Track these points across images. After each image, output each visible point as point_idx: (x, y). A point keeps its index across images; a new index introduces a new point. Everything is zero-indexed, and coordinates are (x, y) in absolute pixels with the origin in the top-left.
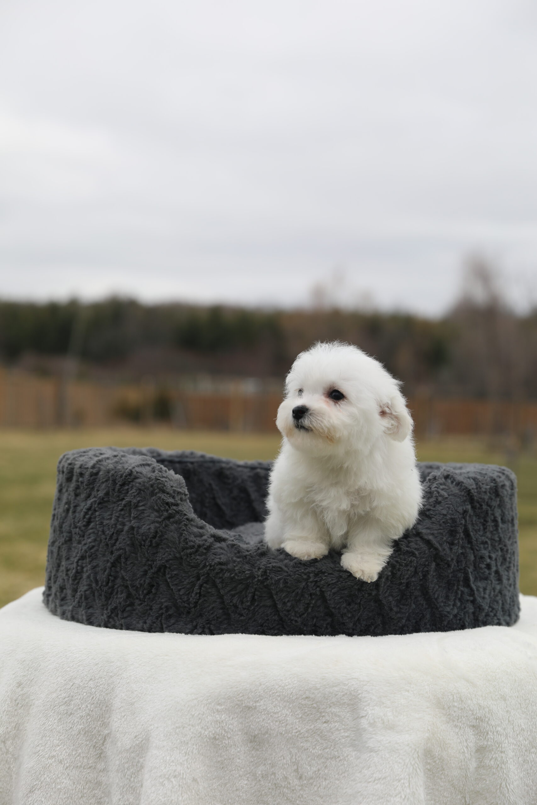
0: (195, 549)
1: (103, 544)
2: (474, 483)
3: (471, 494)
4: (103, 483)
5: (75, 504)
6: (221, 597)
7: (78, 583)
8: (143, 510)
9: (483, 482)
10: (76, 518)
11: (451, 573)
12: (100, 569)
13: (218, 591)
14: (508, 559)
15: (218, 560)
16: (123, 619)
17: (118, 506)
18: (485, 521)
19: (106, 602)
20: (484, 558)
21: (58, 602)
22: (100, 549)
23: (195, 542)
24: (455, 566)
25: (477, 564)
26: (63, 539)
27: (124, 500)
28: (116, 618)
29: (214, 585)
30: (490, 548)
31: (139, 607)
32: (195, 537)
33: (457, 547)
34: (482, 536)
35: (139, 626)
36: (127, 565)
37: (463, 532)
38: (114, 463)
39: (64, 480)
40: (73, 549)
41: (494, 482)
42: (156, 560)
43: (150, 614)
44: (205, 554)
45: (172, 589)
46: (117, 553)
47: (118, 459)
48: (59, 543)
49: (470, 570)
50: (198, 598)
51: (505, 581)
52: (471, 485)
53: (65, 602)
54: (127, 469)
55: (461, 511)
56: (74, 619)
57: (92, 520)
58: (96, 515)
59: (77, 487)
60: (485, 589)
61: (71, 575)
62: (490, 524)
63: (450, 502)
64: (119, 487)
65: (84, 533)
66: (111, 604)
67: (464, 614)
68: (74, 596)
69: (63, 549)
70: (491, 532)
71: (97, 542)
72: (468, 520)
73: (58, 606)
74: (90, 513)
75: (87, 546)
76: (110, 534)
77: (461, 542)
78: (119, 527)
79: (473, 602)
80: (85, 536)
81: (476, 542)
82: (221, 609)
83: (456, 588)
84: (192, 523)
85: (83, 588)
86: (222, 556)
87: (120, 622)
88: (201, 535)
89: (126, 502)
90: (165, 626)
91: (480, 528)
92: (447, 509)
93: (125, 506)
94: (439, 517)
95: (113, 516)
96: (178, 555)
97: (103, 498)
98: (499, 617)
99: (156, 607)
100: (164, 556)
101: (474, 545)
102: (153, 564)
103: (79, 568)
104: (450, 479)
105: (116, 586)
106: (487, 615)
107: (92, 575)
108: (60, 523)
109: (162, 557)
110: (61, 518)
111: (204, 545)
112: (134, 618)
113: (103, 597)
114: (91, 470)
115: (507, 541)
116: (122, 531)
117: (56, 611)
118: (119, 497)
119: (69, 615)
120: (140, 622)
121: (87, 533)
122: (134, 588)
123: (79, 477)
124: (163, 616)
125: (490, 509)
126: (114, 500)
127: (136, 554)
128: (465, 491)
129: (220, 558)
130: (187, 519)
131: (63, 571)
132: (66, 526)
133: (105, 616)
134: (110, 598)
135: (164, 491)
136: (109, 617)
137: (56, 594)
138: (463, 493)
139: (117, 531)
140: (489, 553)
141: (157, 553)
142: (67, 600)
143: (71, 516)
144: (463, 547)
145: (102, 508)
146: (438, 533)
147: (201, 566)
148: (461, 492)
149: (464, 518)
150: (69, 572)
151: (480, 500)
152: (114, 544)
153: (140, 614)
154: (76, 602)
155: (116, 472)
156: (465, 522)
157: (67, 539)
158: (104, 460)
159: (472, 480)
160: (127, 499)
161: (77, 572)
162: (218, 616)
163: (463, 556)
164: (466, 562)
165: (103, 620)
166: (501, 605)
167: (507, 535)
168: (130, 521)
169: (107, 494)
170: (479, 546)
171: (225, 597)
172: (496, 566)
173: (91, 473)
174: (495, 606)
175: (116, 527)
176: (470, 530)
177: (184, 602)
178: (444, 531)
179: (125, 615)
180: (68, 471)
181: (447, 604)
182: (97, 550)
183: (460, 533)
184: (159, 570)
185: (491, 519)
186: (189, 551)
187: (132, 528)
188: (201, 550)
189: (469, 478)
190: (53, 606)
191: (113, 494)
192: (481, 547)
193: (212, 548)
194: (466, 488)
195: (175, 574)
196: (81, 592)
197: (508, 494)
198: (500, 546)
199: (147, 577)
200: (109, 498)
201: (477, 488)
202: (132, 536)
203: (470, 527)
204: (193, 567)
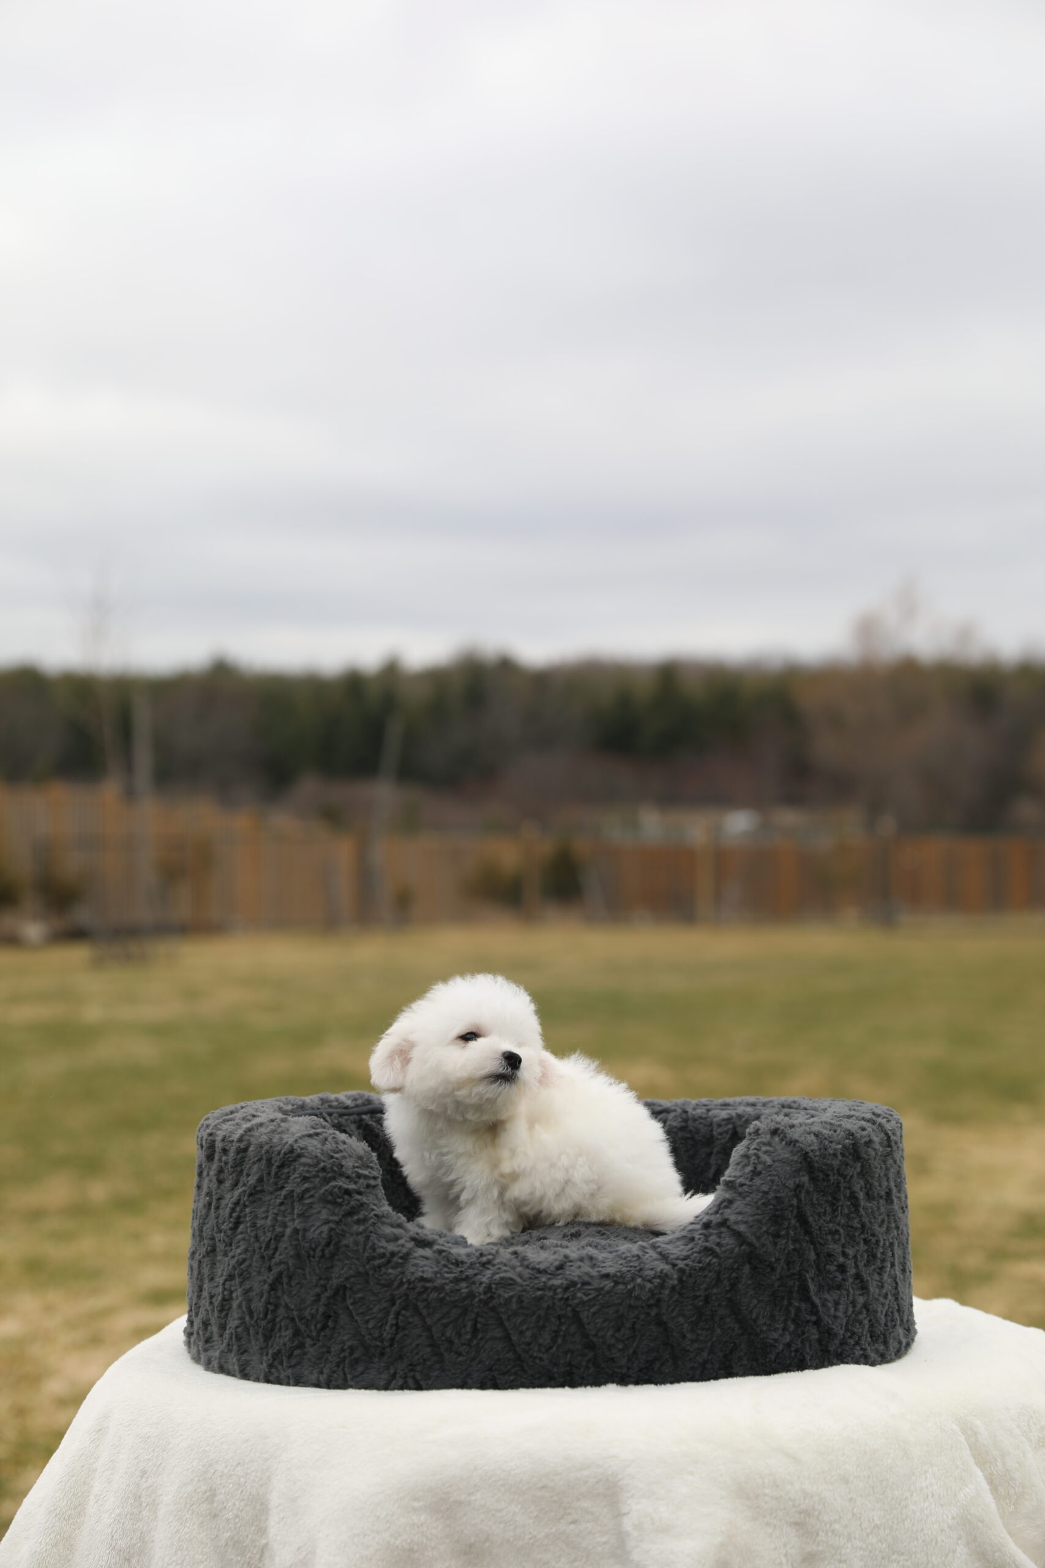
0: (386, 1259)
1: (256, 1256)
2: (815, 1141)
3: (809, 1159)
4: (254, 1163)
5: (218, 1197)
6: (428, 1329)
7: (227, 1315)
8: (311, 1203)
9: (832, 1140)
10: (220, 1217)
11: (778, 1280)
12: (255, 1293)
13: (423, 1319)
14: (879, 1255)
15: (420, 1274)
16: (291, 1369)
17: (276, 1198)
18: (834, 1198)
19: (265, 1344)
20: (832, 1255)
21: (200, 1344)
22: (254, 1264)
23: (385, 1248)
24: (783, 1269)
25: (823, 1265)
26: (204, 1250)
27: (284, 1189)
28: (280, 1367)
29: (417, 1311)
30: (843, 1241)
31: (311, 1350)
32: (388, 1241)
33: (785, 1241)
34: (830, 1221)
35: (313, 1378)
36: (291, 1286)
37: (796, 1217)
38: (269, 1133)
39: (204, 1159)
40: (218, 1264)
41: (851, 1137)
42: (332, 1277)
43: (327, 1359)
44: (402, 1265)
45: (357, 1321)
46: (277, 1270)
47: (275, 1126)
48: (199, 1255)
49: (808, 1276)
50: (395, 1332)
51: (873, 1289)
52: (810, 1145)
53: (210, 1345)
54: (287, 1143)
55: (792, 1186)
56: (223, 1370)
57: (242, 1220)
58: (247, 1212)
59: (221, 1171)
60: (837, 1303)
61: (216, 1304)
62: (845, 1204)
63: (776, 1173)
64: (276, 1170)
65: (231, 1239)
66: (272, 1346)
67: (803, 1340)
68: (221, 1336)
69: (204, 1266)
70: (848, 1216)
71: (248, 1253)
72: (803, 1199)
73: (201, 1352)
74: (238, 1209)
75: (236, 1259)
76: (266, 1240)
77: (792, 1233)
78: (278, 1229)
79: (817, 1323)
80: (233, 1244)
81: (819, 1233)
82: (430, 1345)
83: (785, 1302)
84: (384, 1220)
85: (233, 1323)
86: (425, 1268)
87: (286, 1373)
88: (396, 1238)
89: (287, 1192)
90: (349, 1377)
91: (826, 1211)
92: (770, 1183)
93: (286, 1198)
94: (757, 1195)
95: (270, 1213)
96: (361, 1269)
97: (255, 1187)
98: (863, 1347)
99: (335, 1348)
100: (342, 1272)
101: (815, 1236)
102: (328, 1284)
103: (225, 1293)
104: (779, 1136)
105: (278, 1320)
106: (843, 1343)
107: (243, 1303)
108: (199, 1224)
109: (340, 1273)
110: (201, 1216)
111: (399, 1252)
112: (306, 1367)
113: (260, 1336)
114: (238, 1144)
115: (876, 1227)
116: (283, 1236)
117: (200, 1358)
118: (276, 1184)
119: (215, 1363)
120: (314, 1372)
121: (235, 1241)
122: (304, 1321)
123: (222, 1154)
124: (347, 1362)
125: (843, 1181)
126: (271, 1189)
127: (304, 1270)
128: (799, 1154)
129: (423, 1272)
130: (376, 1215)
131: (205, 1298)
132: (208, 1229)
133: (265, 1364)
134: (271, 1336)
135: (342, 1175)
136: (271, 1366)
137: (198, 1333)
138: (795, 1158)
139: (276, 1236)
140: (843, 1246)
141: (332, 1267)
142: (213, 1341)
143: (213, 1215)
144: (795, 1241)
145: (254, 1202)
146: (753, 1221)
147: (396, 1283)
148: (794, 1155)
149: (797, 1196)
150: (214, 1300)
151: (824, 1167)
152: (272, 1257)
153: (313, 1360)
154: (224, 1345)
155: (271, 1147)
156: (798, 1203)
157: (209, 1248)
158: (255, 1128)
159: (812, 1137)
160: (288, 1188)
161: (224, 1299)
162: (425, 1357)
163: (796, 1253)
164: (802, 1264)
165: (263, 1371)
166: (867, 1327)
167: (875, 1218)
168: (293, 1220)
169: (260, 1180)
170: (824, 1237)
171: (434, 1329)
172: (857, 1266)
173: (237, 1149)
174: (857, 1329)
175: (274, 1229)
176: (809, 1214)
177: (376, 1339)
178: (764, 1218)
179: (293, 1361)
180: (208, 1145)
181: (772, 1328)
182: (250, 1265)
183: (790, 1219)
184: (337, 1292)
185: (844, 1196)
186: (377, 1262)
187: (296, 1231)
188: (395, 1259)
189: (809, 1133)
190: (194, 1350)
191: (269, 1180)
192: (827, 1240)
193: (412, 1257)
194: (802, 1149)
195: (360, 1298)
196: (231, 1330)
197: (876, 1154)
198: (862, 1236)
199: (321, 1303)
200: (263, 1186)
201: (820, 1149)
202: (297, 1242)
203: (808, 1210)
204: (384, 1286)
